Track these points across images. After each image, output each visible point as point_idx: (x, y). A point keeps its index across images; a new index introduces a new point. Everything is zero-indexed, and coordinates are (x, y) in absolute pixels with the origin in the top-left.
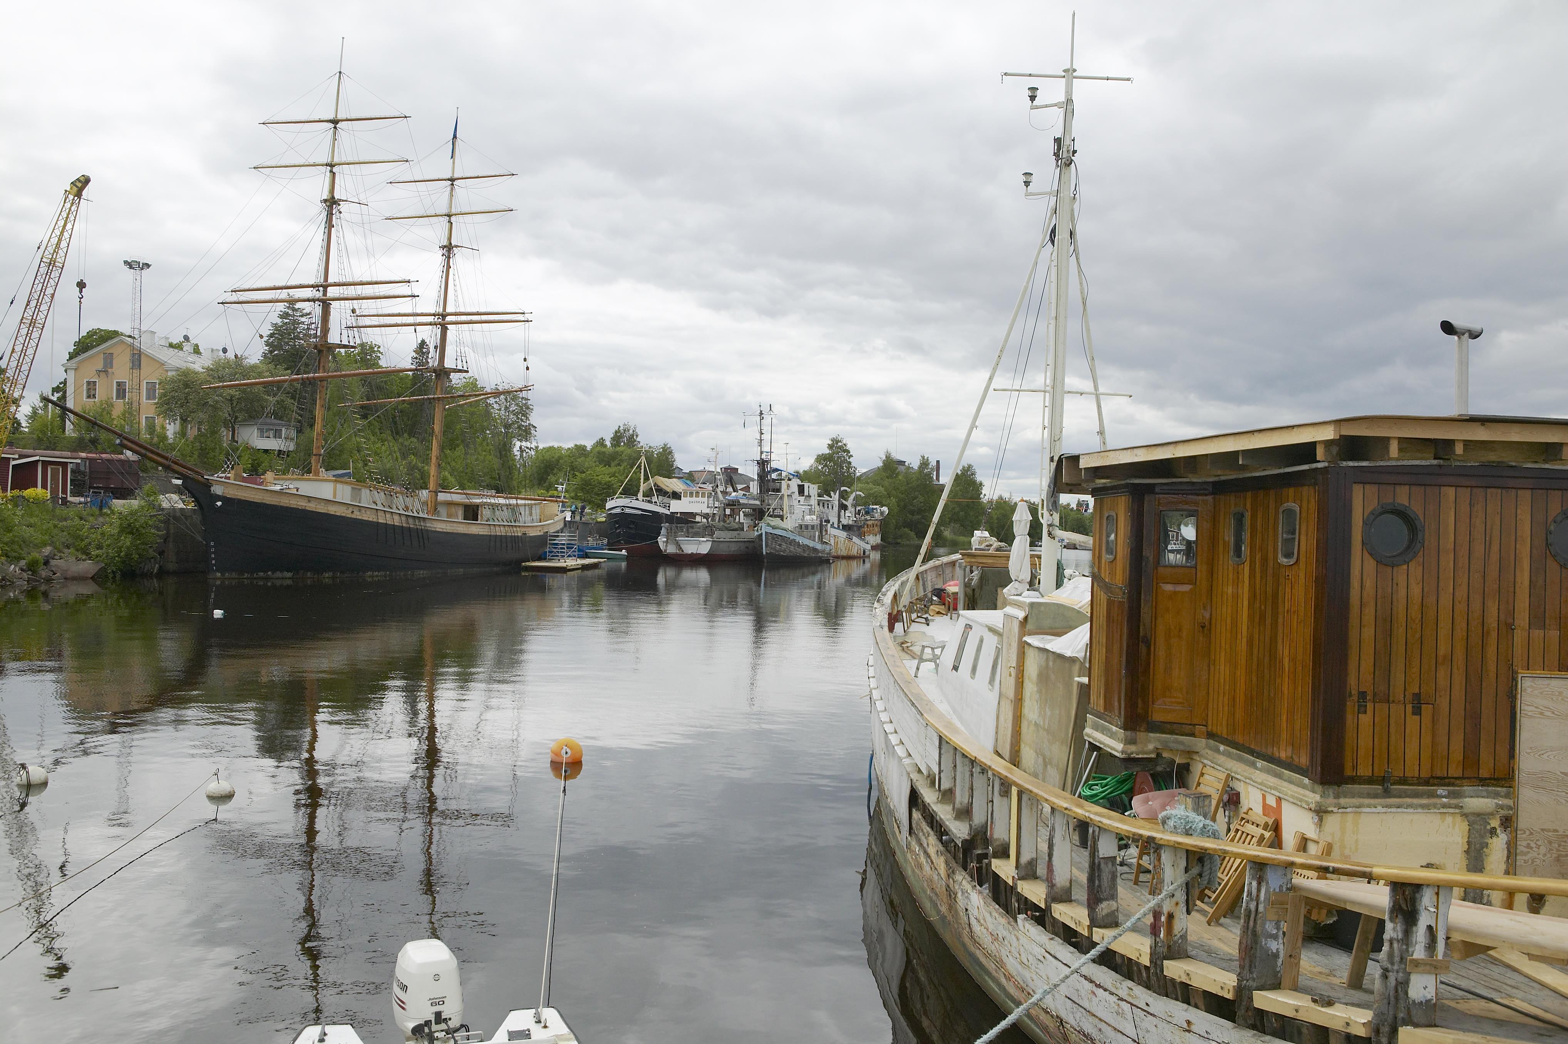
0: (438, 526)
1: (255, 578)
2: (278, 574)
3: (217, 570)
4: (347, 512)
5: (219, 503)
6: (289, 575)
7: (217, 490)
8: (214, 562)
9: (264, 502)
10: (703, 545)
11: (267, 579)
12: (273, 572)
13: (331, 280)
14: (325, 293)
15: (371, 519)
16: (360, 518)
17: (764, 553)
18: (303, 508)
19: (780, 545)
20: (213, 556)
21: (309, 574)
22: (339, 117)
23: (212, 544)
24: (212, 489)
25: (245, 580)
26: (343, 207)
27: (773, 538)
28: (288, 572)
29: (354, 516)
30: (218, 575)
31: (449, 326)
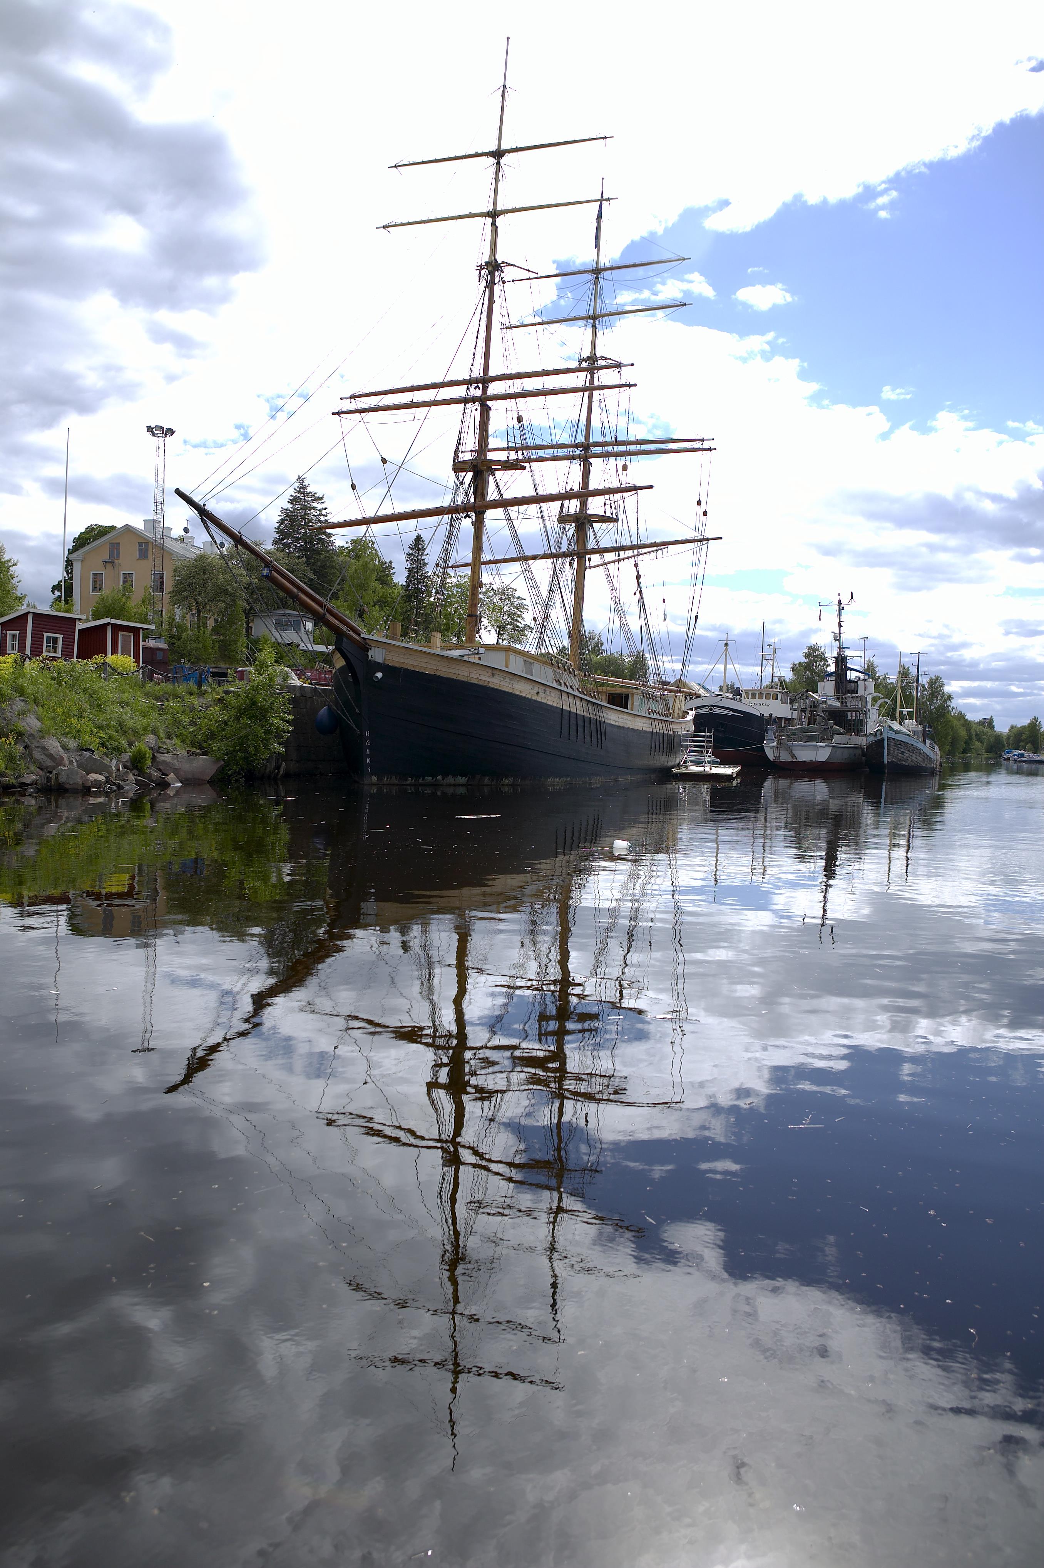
0: (612, 718)
1: (421, 785)
2: (450, 780)
3: (372, 773)
4: (531, 691)
5: (379, 675)
6: (462, 780)
7: (377, 655)
8: (368, 760)
9: (438, 673)
10: (821, 751)
11: (435, 785)
12: (445, 775)
13: (492, 373)
14: (484, 391)
15: (555, 705)
16: (544, 701)
17: (886, 762)
18: (486, 684)
19: (903, 753)
20: (368, 752)
21: (486, 780)
22: (504, 147)
23: (368, 734)
24: (370, 653)
25: (409, 787)
26: (509, 273)
27: (896, 745)
28: (462, 776)
29: (539, 699)
30: (374, 779)
31: (592, 460)
